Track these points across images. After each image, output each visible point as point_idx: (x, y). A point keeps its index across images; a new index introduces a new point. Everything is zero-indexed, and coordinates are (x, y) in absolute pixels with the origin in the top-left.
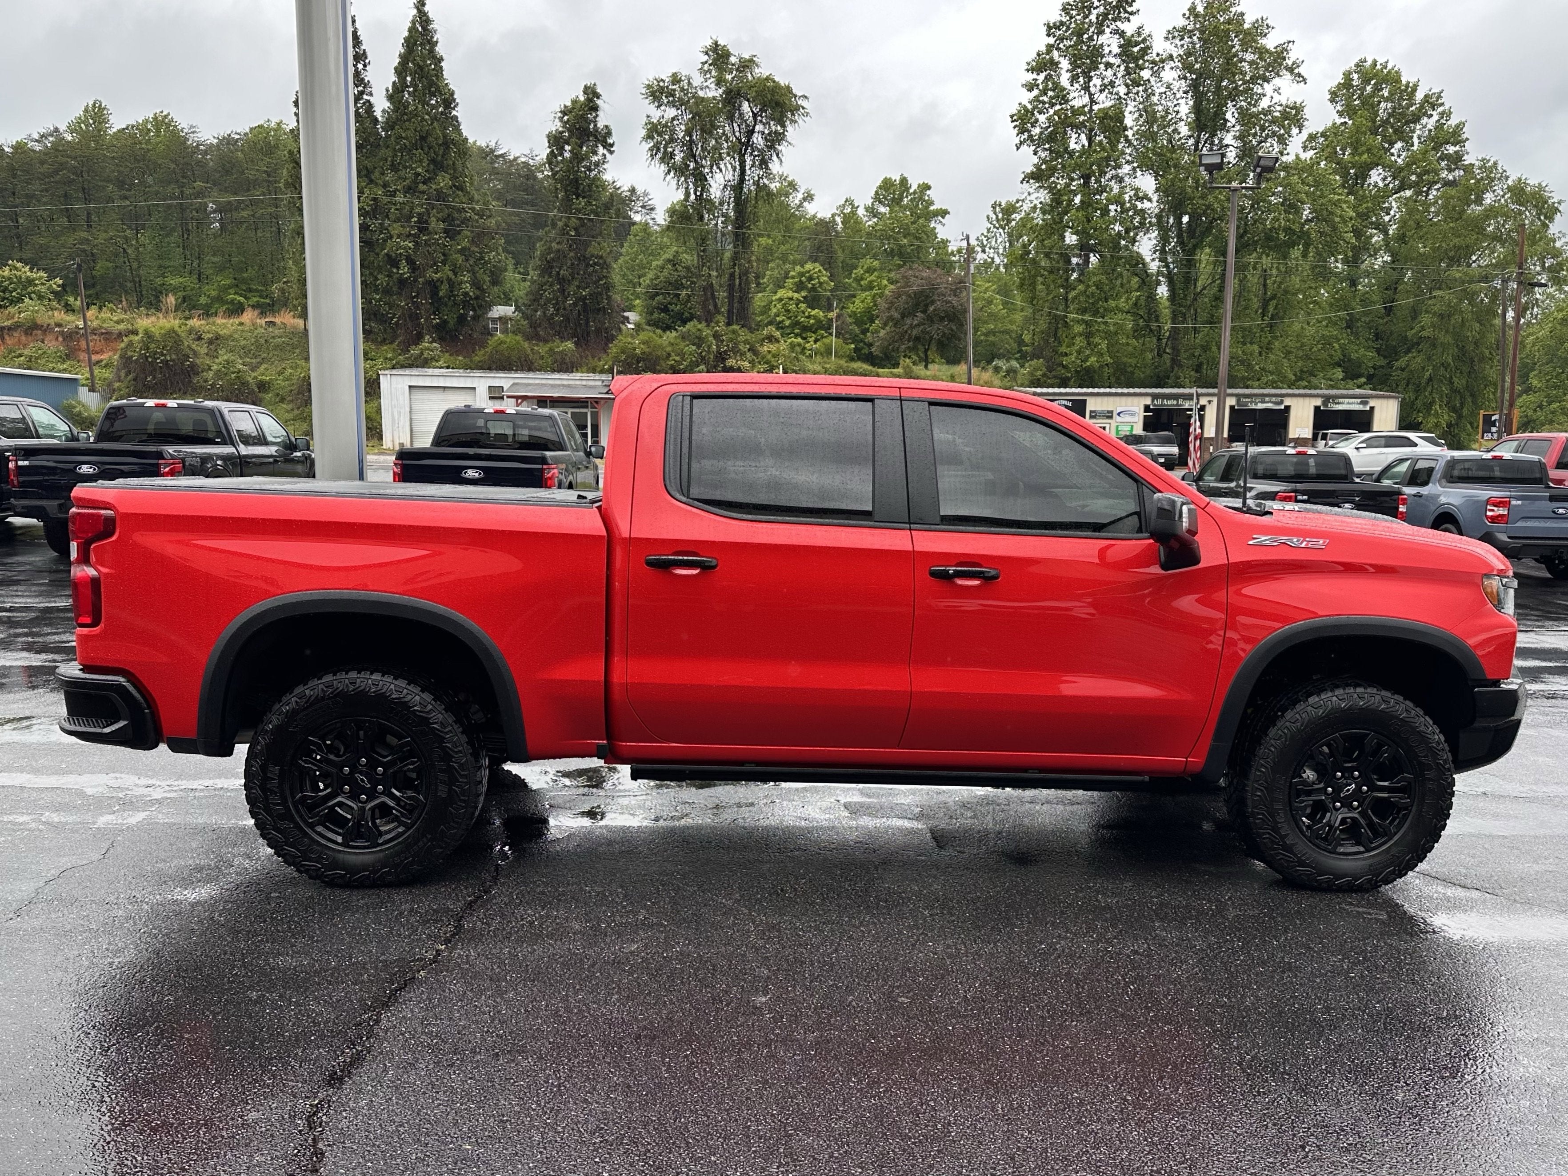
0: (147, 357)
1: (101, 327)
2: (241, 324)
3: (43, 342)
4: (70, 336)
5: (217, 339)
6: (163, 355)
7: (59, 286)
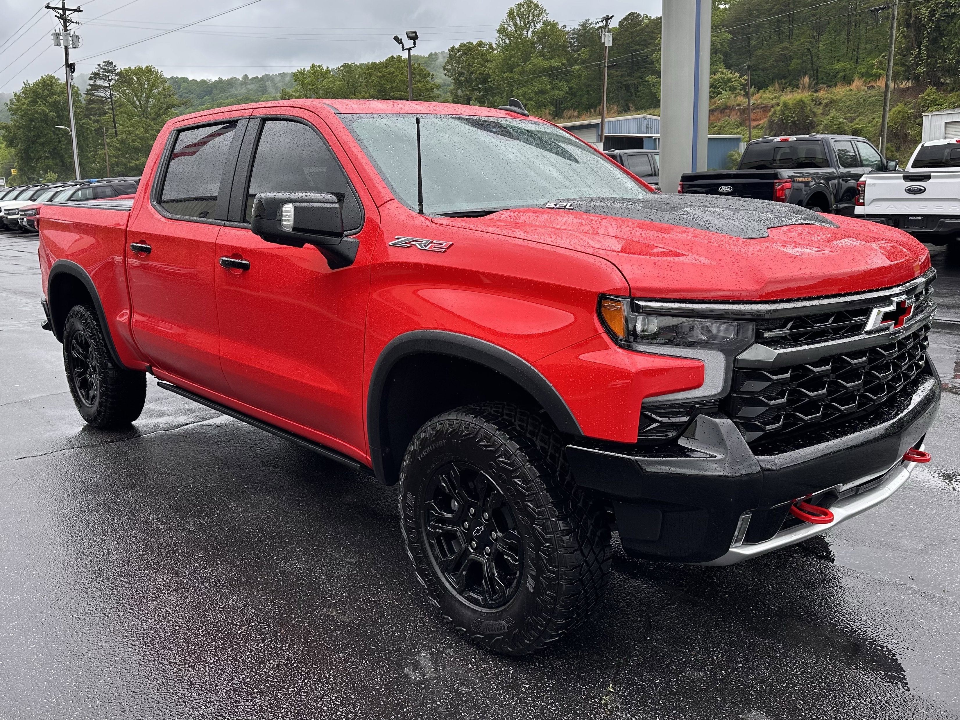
0: (783, 120)
1: (762, 104)
2: (851, 90)
3: (729, 117)
4: (744, 112)
5: (831, 102)
6: (792, 117)
7: (746, 80)
